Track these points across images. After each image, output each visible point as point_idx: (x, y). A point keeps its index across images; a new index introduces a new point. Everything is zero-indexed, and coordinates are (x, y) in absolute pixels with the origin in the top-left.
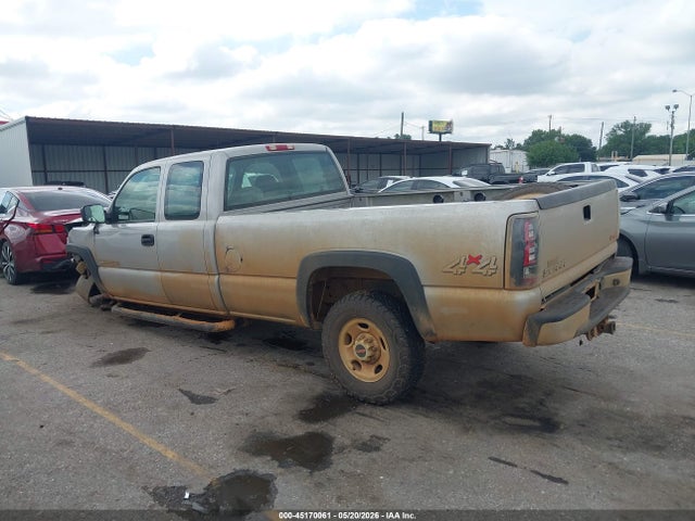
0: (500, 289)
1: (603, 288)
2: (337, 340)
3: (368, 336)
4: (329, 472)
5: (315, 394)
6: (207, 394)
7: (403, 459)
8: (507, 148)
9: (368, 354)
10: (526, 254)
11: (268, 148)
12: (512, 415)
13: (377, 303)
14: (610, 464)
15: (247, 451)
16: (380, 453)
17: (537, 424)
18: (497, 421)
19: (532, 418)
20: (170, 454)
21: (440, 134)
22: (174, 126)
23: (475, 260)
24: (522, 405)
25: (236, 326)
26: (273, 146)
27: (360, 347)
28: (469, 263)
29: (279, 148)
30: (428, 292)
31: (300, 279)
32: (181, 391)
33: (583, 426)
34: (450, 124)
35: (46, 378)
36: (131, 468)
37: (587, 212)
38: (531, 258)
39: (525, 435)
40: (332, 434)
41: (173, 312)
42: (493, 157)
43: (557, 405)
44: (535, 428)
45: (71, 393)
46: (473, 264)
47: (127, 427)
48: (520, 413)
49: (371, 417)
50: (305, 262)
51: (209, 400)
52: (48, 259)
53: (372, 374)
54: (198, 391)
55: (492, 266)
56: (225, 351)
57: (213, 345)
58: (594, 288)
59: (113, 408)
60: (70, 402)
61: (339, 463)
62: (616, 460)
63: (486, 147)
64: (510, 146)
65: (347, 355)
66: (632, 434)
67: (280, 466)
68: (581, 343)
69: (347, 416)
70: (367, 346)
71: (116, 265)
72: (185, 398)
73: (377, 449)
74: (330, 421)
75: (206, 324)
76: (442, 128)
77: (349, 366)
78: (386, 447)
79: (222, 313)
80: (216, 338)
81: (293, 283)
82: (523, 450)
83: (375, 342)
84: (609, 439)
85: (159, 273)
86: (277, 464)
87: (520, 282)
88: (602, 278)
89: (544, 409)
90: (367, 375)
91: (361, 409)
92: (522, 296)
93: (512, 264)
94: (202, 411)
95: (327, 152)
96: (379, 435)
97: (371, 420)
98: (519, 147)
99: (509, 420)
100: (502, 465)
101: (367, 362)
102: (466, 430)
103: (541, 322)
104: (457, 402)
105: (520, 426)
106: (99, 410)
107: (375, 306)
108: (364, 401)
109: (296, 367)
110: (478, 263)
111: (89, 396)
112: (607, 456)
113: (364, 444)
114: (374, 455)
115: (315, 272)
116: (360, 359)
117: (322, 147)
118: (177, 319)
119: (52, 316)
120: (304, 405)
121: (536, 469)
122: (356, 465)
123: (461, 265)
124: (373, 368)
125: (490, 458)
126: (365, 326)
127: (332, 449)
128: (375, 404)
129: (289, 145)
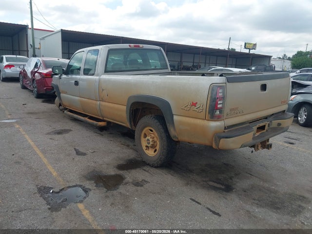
0: (204, 119)
1: (271, 127)
2: (140, 136)
3: (153, 135)
4: (115, 192)
5: (129, 158)
6: (85, 152)
7: (151, 192)
8: (283, 59)
9: (151, 143)
10: (217, 104)
11: (130, 46)
12: (214, 182)
13: (156, 121)
14: (247, 211)
15: (86, 178)
16: (142, 188)
17: (223, 187)
18: (205, 183)
19: (222, 184)
20: (55, 174)
21: (250, 49)
22: (122, 37)
23: (194, 104)
24: (220, 178)
25: (107, 125)
26: (132, 45)
27: (148, 140)
28: (192, 106)
29: (135, 46)
30: (175, 118)
31: (127, 106)
32: (75, 149)
33: (245, 191)
34: (255, 45)
35: (27, 136)
36: (37, 176)
37: (264, 87)
38: (219, 106)
39: (214, 191)
40: (126, 176)
41: (85, 116)
42: (272, 62)
43: (238, 180)
44: (220, 189)
45: (32, 143)
46: (194, 106)
47: (45, 161)
48: (218, 181)
49: (147, 172)
50: (130, 98)
51: (84, 154)
52: (49, 89)
53: (153, 153)
54: (81, 150)
55: (201, 108)
56: (102, 135)
57: (100, 132)
58: (265, 126)
59: (44, 152)
60: (30, 147)
61: (122, 189)
62: (251, 210)
63: (269, 57)
64: (284, 58)
65: (144, 143)
66: (267, 200)
67: (96, 186)
68: (252, 152)
69: (138, 170)
70: (151, 140)
71: (66, 93)
72: (75, 152)
73: (142, 186)
74: (129, 171)
75: (95, 122)
76: (251, 46)
77: (144, 148)
78: (146, 186)
79: (101, 118)
80: (102, 129)
81: (125, 108)
82: (208, 198)
83: (155, 138)
84: (254, 199)
85: (80, 98)
86: (95, 184)
87: (213, 117)
88: (271, 121)
89: (231, 181)
90: (150, 153)
91: (145, 168)
92: (214, 124)
93: (209, 108)
94: (78, 158)
95: (160, 50)
96: (146, 180)
97: (147, 173)
98: (289, 59)
99: (211, 183)
100: (194, 203)
101: (151, 147)
102: (187, 184)
103: (220, 138)
104: (191, 171)
105: (214, 186)
106: (38, 152)
107: (155, 122)
108: (148, 165)
109: (128, 146)
110: (196, 106)
111: (38, 146)
112: (248, 207)
113: (138, 183)
114: (139, 188)
115: (133, 103)
116: (148, 145)
117: (158, 47)
118: (86, 119)
119: (43, 112)
120: (121, 162)
121: (210, 207)
122: (128, 191)
123: (189, 106)
124: (154, 150)
125: (191, 199)
126: (151, 131)
127: (123, 182)
128: (152, 166)
129: (141, 45)
